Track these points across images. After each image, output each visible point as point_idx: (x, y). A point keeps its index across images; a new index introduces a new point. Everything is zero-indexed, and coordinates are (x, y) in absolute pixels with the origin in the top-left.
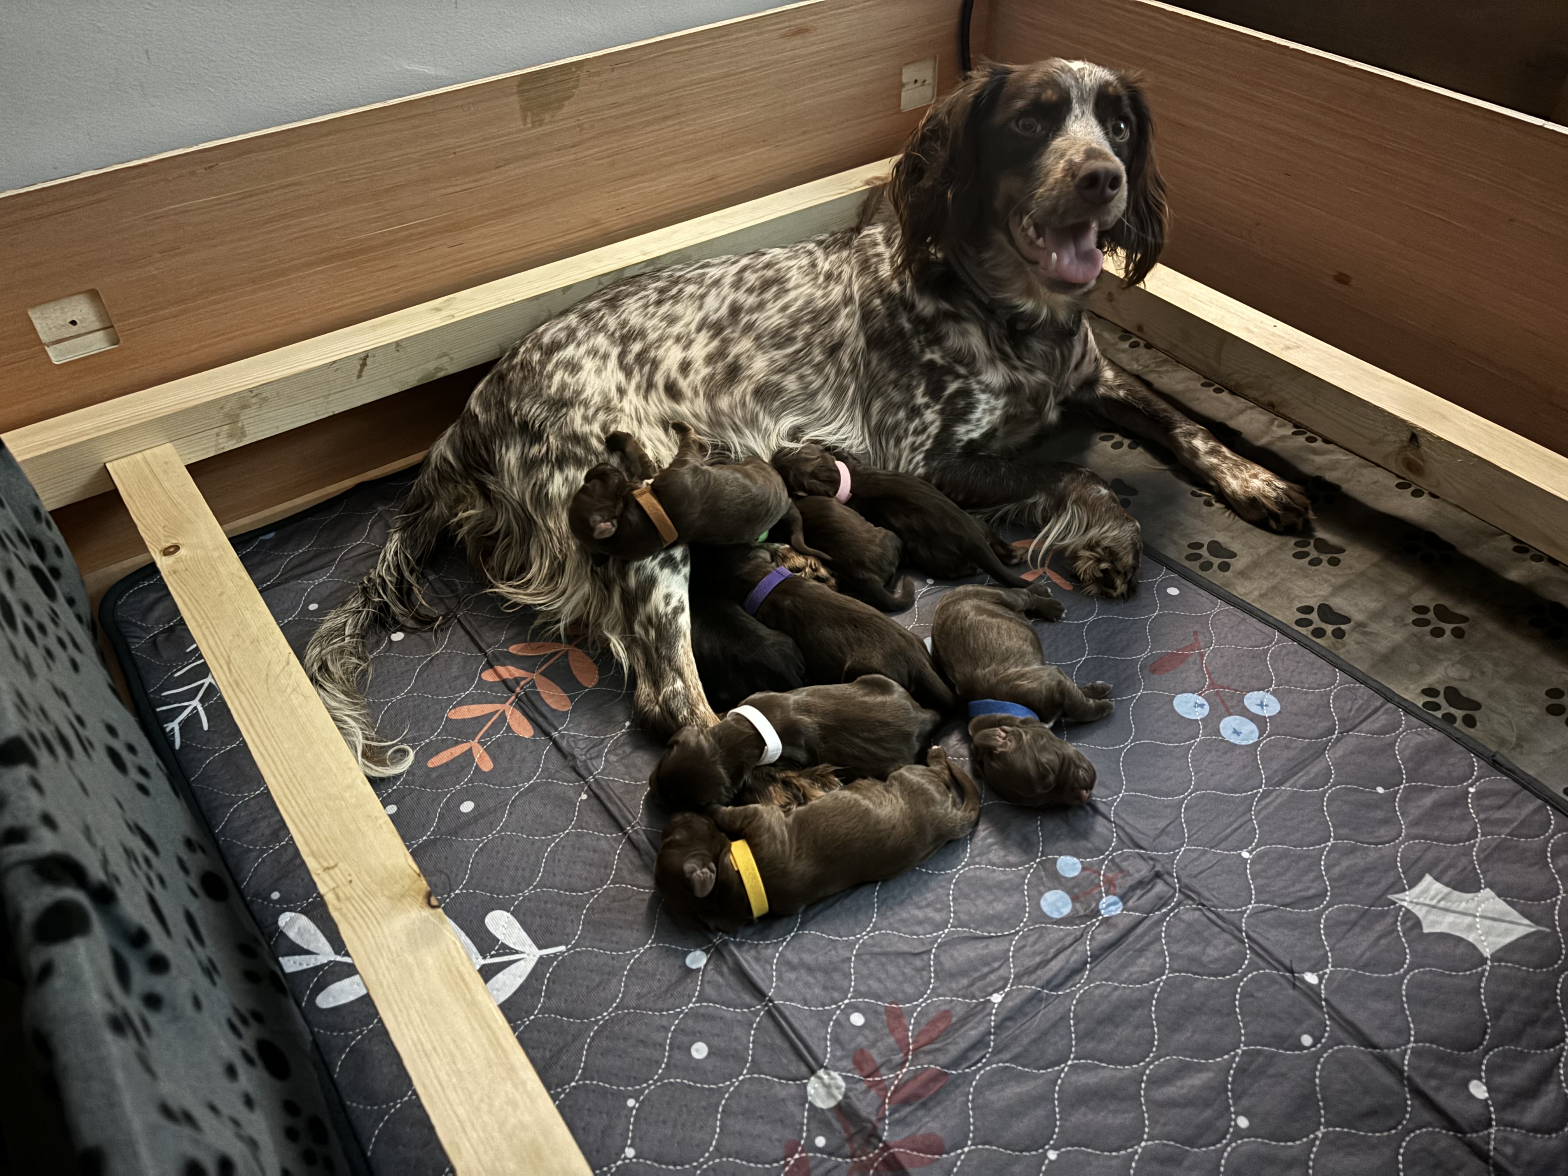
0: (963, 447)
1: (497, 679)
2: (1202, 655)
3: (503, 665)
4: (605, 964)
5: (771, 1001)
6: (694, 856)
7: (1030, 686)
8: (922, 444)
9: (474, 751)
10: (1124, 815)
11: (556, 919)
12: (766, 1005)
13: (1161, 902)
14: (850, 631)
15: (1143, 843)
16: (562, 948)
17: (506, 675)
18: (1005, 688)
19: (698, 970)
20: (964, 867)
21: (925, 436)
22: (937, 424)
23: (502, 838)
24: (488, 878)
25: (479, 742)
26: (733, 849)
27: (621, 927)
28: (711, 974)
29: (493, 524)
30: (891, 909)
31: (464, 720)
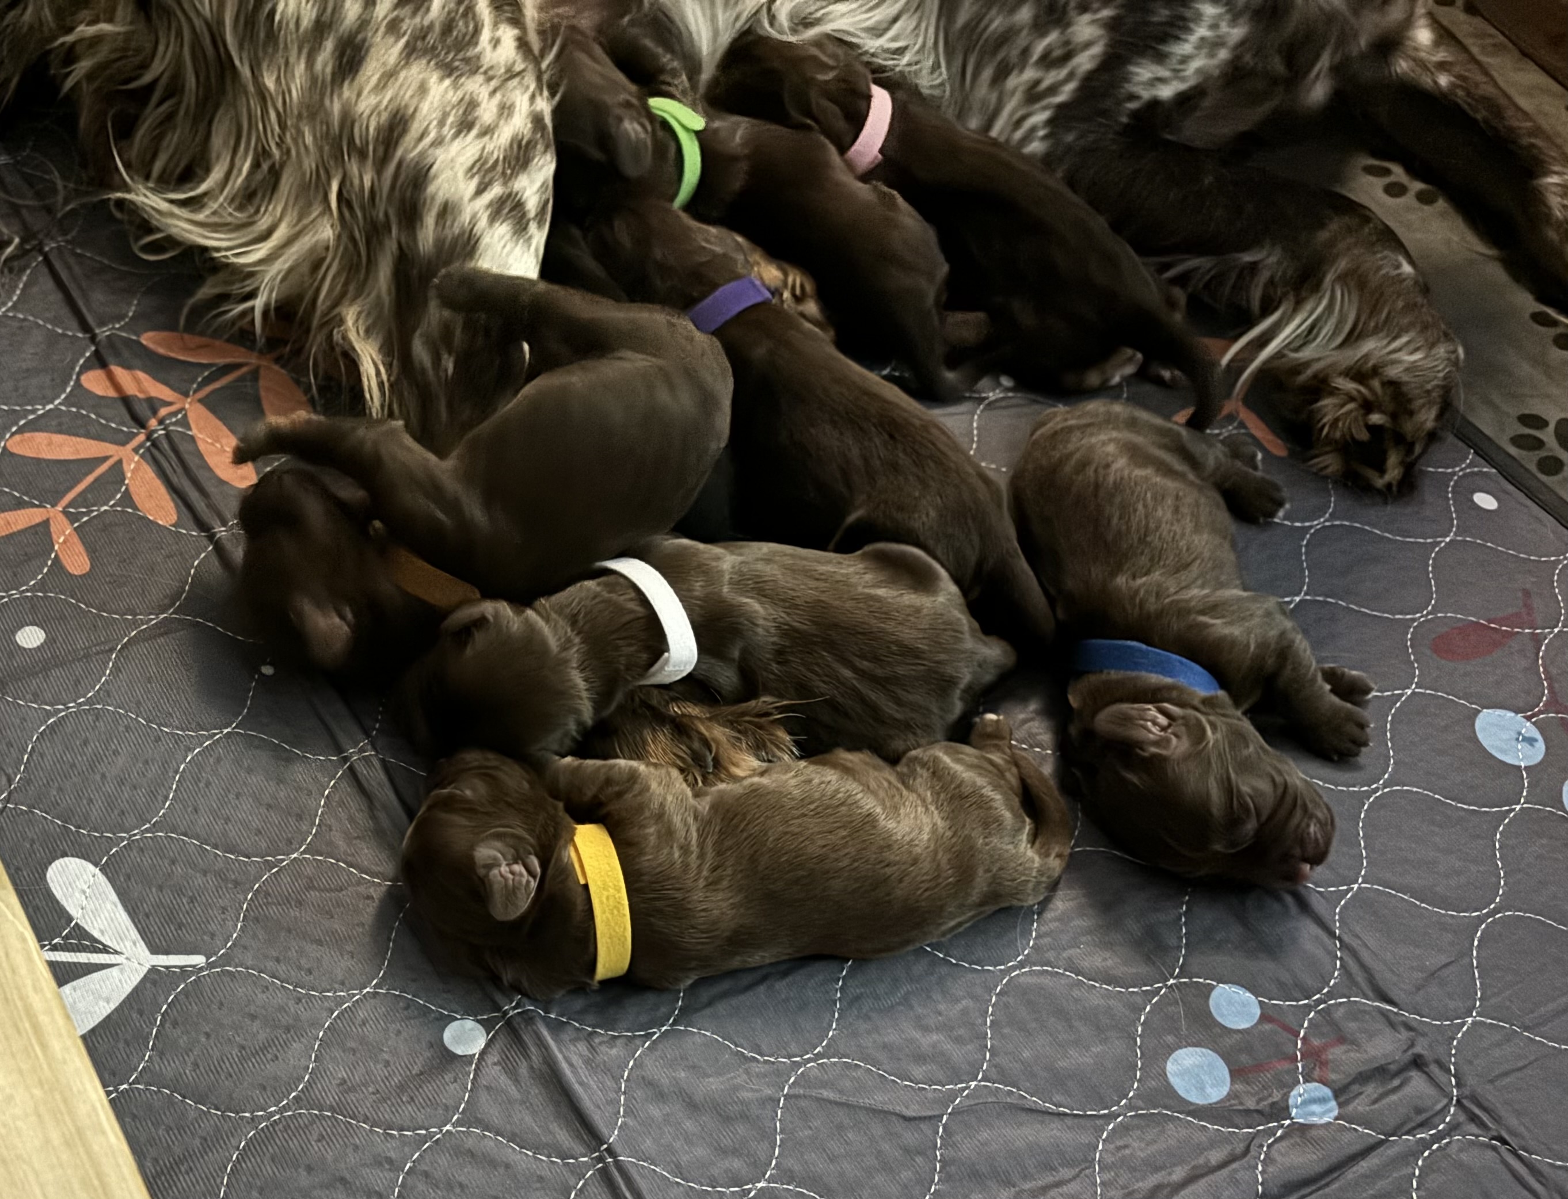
0: (1135, 115)
1: (112, 393)
2: (1537, 640)
3: (128, 367)
4: (281, 1009)
5: (610, 1151)
6: (498, 836)
7: (1227, 631)
8: (1053, 90)
9: (53, 528)
10: (1358, 929)
11: (192, 900)
12: (601, 1159)
13: (1420, 1118)
14: (878, 441)
15: (1394, 994)
16: (199, 960)
17: (130, 389)
18: (1176, 626)
19: (468, 1059)
20: (1021, 965)
21: (1063, 73)
22: (1097, 50)
23: (98, 715)
24: (60, 789)
25: (65, 512)
26: (577, 839)
27: (319, 942)
28: (494, 1072)
29: (144, 66)
30: (867, 1018)
31: (38, 461)
